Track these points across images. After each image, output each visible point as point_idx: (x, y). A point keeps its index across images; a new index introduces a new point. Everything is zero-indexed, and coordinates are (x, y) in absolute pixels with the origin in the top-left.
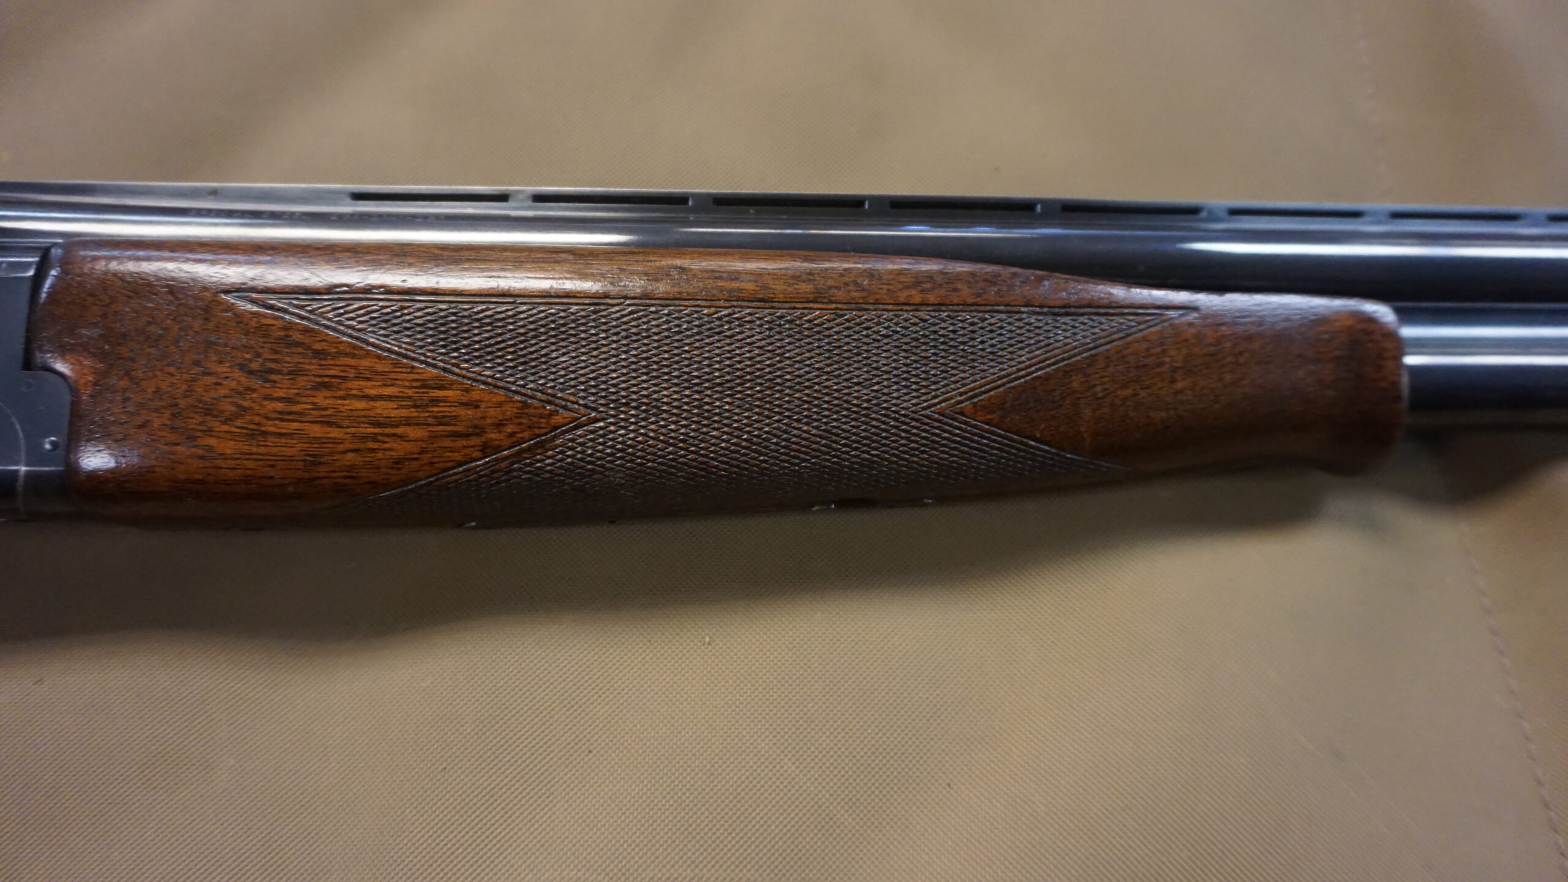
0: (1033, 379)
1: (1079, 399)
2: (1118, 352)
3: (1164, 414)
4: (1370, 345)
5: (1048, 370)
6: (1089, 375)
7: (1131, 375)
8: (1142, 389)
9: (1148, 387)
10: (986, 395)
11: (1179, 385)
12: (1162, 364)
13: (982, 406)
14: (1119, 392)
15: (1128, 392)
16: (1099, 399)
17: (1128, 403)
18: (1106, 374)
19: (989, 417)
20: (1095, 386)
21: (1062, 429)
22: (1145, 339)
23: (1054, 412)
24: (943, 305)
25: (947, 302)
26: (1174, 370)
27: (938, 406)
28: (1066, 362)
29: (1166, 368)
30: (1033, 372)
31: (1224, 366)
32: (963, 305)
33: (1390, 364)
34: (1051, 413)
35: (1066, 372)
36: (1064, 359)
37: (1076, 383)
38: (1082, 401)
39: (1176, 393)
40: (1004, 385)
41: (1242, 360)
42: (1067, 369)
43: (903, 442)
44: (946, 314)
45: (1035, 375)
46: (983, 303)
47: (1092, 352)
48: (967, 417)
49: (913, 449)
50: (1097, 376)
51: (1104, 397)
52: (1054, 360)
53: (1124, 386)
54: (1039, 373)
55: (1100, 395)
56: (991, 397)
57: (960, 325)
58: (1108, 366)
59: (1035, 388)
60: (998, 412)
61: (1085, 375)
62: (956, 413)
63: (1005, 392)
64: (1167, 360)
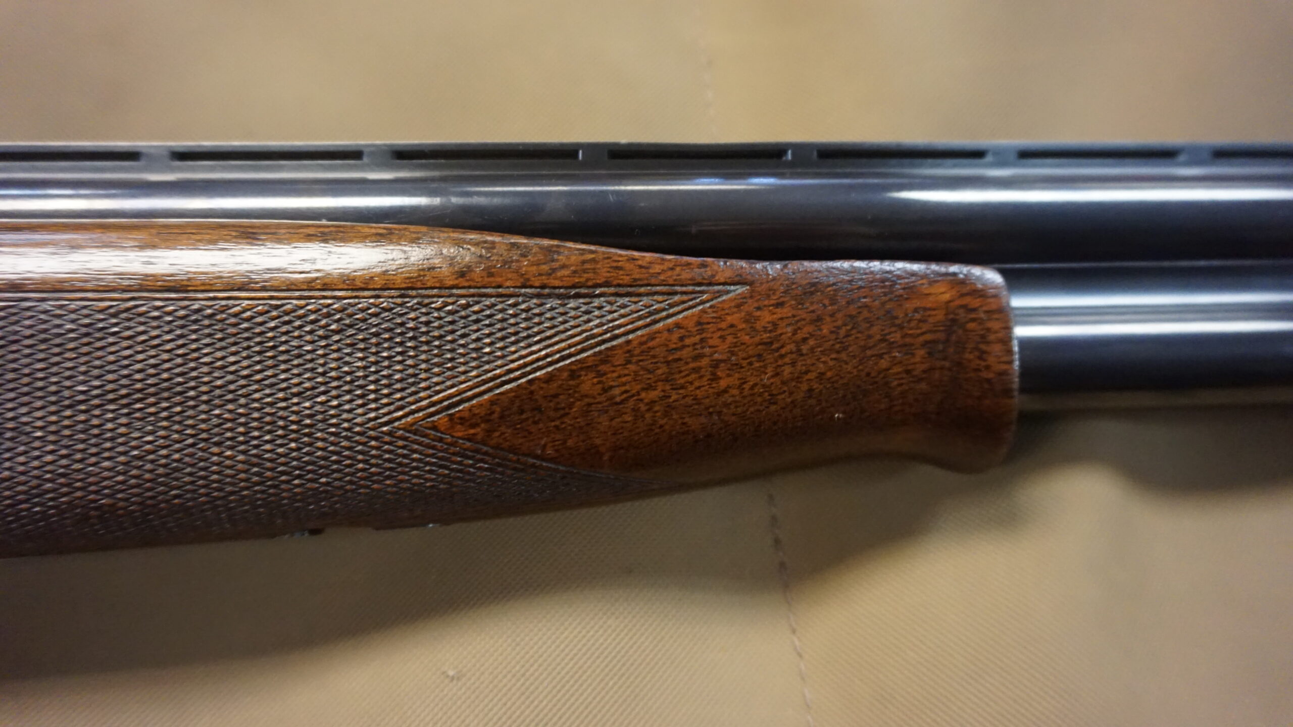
0: (530, 382)
1: (589, 405)
2: (642, 344)
3: (703, 420)
4: (971, 326)
5: (550, 369)
6: (605, 374)
7: (660, 372)
8: (673, 389)
9: (682, 387)
10: (466, 405)
11: (723, 384)
12: (700, 356)
13: (461, 418)
14: (643, 395)
15: (653, 395)
16: (617, 404)
17: (657, 408)
18: (626, 372)
19: (472, 431)
20: (611, 387)
21: (570, 443)
22: (678, 325)
23: (557, 423)
24: (412, 288)
25: (419, 285)
26: (716, 364)
27: (403, 421)
28: (573, 359)
29: (705, 362)
30: (530, 373)
31: (782, 356)
32: (440, 288)
33: (997, 348)
34: (553, 424)
35: (573, 371)
36: (570, 356)
37: (588, 383)
38: (593, 407)
39: (719, 394)
40: (490, 390)
41: (805, 348)
42: (574, 367)
43: (361, 466)
44: (415, 301)
45: (530, 377)
46: (466, 284)
47: (608, 345)
48: (442, 433)
49: (373, 474)
50: (615, 375)
51: (622, 402)
52: (558, 356)
53: (649, 388)
54: (538, 374)
55: (618, 399)
56: (473, 406)
57: (436, 315)
58: (629, 362)
59: (532, 393)
60: (483, 425)
61: (600, 374)
62: (426, 428)
63: (492, 402)
64: (707, 350)
